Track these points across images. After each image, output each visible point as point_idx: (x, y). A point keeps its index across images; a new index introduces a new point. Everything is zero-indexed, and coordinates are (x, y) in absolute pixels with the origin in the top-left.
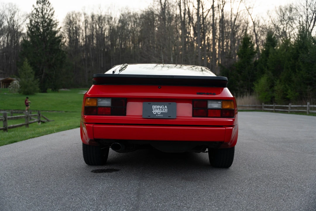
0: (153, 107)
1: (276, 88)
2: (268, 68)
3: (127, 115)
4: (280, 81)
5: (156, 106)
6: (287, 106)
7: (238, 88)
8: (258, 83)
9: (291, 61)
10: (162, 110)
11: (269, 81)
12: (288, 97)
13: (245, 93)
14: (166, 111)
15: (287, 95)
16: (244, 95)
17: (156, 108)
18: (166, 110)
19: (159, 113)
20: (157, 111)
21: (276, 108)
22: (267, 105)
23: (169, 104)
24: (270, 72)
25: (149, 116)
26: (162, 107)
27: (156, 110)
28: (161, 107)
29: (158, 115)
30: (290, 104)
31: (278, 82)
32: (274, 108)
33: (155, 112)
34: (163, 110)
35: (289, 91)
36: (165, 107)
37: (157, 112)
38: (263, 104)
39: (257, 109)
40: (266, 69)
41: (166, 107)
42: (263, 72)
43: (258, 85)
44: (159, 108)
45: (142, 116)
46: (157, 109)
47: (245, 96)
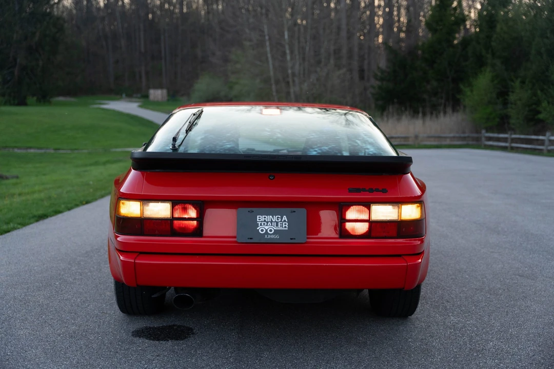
0: (258, 218)
1: (512, 97)
2: (493, 54)
3: (204, 235)
4: (523, 82)
5: (265, 218)
6: (541, 137)
7: (425, 96)
8: (470, 85)
9: (547, 38)
10: (277, 225)
11: (496, 82)
12: (541, 116)
13: (442, 107)
14: (285, 227)
15: (539, 112)
16: (439, 112)
17: (265, 221)
18: (285, 224)
19: (271, 231)
20: (267, 227)
21: (514, 141)
22: (491, 135)
23: (292, 212)
24: (498, 62)
25: (251, 239)
26: (278, 218)
27: (264, 224)
28: (275, 219)
29: (269, 236)
30: (548, 134)
31: (517, 83)
32: (509, 140)
33: (262, 229)
34: (279, 225)
35: (545, 104)
36: (283, 219)
37: (266, 230)
38: (483, 131)
39: (471, 143)
40: (489, 56)
41: (286, 219)
42: (481, 63)
43: (472, 91)
44: (272, 222)
45: (235, 237)
46: (267, 222)
47: (442, 114)
